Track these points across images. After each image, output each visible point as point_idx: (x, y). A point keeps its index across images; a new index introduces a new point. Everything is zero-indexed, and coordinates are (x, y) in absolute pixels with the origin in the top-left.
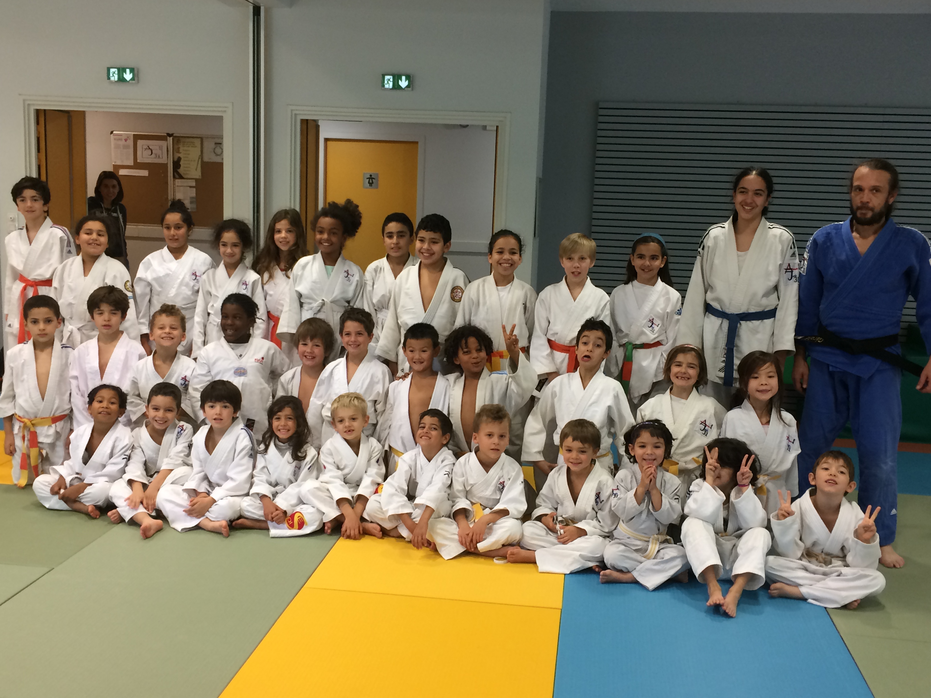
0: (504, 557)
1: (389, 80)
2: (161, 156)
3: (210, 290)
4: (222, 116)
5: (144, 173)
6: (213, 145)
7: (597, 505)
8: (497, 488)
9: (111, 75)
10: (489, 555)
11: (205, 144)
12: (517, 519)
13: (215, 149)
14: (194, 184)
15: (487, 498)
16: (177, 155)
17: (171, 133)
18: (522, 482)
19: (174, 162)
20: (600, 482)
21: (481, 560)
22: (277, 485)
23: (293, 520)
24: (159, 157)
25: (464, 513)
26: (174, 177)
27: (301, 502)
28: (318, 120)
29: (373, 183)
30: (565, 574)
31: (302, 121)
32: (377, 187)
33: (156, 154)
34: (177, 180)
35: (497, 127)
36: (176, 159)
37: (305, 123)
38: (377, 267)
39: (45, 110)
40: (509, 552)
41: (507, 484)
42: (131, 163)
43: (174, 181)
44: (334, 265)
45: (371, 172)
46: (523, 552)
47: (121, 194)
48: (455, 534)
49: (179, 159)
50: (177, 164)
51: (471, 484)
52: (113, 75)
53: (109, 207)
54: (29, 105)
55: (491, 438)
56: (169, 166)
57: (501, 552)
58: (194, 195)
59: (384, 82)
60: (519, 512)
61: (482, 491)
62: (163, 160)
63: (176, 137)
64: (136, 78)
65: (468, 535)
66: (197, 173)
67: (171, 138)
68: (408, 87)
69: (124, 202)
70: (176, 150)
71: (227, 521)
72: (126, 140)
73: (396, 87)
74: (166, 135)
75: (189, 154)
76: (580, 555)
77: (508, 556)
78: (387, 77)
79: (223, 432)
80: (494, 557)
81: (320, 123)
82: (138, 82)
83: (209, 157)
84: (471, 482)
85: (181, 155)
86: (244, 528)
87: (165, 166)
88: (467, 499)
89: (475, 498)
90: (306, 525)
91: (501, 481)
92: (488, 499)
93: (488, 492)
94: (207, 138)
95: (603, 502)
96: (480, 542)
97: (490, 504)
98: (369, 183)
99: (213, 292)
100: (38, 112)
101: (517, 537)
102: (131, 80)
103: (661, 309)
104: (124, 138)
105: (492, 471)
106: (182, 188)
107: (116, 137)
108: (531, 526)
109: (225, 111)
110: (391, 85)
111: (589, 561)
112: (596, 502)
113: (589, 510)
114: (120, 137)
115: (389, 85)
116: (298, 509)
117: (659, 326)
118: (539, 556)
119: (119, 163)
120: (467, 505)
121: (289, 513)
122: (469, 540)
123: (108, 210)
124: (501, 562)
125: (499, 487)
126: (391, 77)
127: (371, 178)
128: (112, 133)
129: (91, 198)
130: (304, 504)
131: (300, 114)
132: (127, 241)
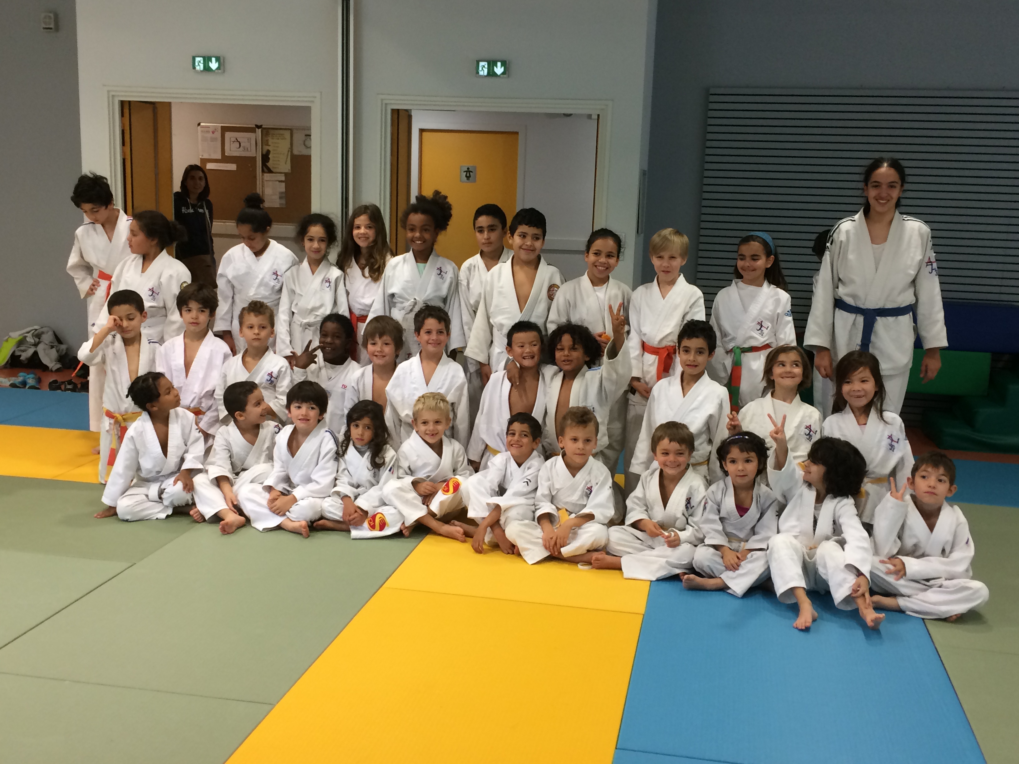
0: (589, 563)
1: (484, 66)
2: (249, 149)
3: (294, 288)
4: (310, 107)
5: (232, 167)
6: (303, 138)
7: (687, 510)
8: (584, 493)
9: (197, 64)
10: (573, 560)
11: (295, 136)
12: (603, 524)
13: (304, 141)
14: (283, 178)
15: (573, 504)
16: (266, 148)
17: (259, 124)
18: (610, 487)
19: (263, 155)
20: (691, 487)
21: (566, 566)
22: (358, 486)
23: (374, 521)
24: (247, 150)
25: (548, 517)
26: (263, 171)
27: (384, 504)
28: (411, 110)
29: (470, 176)
30: (651, 581)
31: (393, 110)
32: (475, 181)
33: (244, 148)
34: (265, 174)
35: (598, 115)
36: (264, 153)
37: (396, 113)
38: (471, 264)
39: (129, 102)
40: (594, 558)
41: (594, 490)
42: (219, 157)
43: (263, 175)
44: (426, 263)
45: (470, 165)
46: (609, 558)
47: (207, 190)
48: (538, 538)
49: (268, 152)
50: (265, 158)
51: (557, 489)
52: (199, 64)
53: (195, 202)
54: (113, 96)
55: (576, 443)
56: (257, 159)
57: (585, 558)
58: (283, 190)
59: (478, 68)
60: (605, 517)
61: (569, 496)
62: (251, 154)
63: (265, 128)
64: (222, 68)
65: (552, 538)
66: (286, 167)
67: (260, 130)
68: (503, 73)
69: (210, 198)
70: (265, 142)
71: (307, 522)
72: (213, 132)
73: (491, 73)
74: (254, 126)
75: (278, 147)
76: (667, 562)
77: (592, 561)
78: (481, 64)
79: (307, 433)
80: (578, 563)
81: (413, 113)
82: (224, 72)
83: (299, 150)
84: (557, 486)
85: (270, 148)
86: (324, 529)
87: (255, 158)
88: (552, 503)
89: (561, 504)
90: (388, 526)
91: (589, 486)
92: (575, 505)
93: (575, 497)
94: (297, 129)
95: (693, 508)
96: (564, 546)
97: (577, 509)
98: (466, 176)
99: (298, 291)
100: (122, 103)
101: (603, 543)
102: (217, 69)
103: (770, 311)
104: (211, 130)
105: (579, 475)
106: (271, 183)
107: (203, 129)
108: (617, 531)
109: (313, 102)
110: (486, 72)
111: (677, 568)
112: (687, 507)
113: (679, 515)
114: (207, 129)
115: (484, 72)
116: (380, 510)
117: (769, 329)
118: (625, 562)
119: (206, 156)
120: (552, 509)
121: (370, 514)
122: (552, 543)
123: (194, 206)
124: (586, 567)
125: (586, 493)
126: (486, 63)
127: (468, 171)
128: (199, 124)
129: (177, 193)
130: (387, 505)
131: (391, 104)
132: (214, 238)
